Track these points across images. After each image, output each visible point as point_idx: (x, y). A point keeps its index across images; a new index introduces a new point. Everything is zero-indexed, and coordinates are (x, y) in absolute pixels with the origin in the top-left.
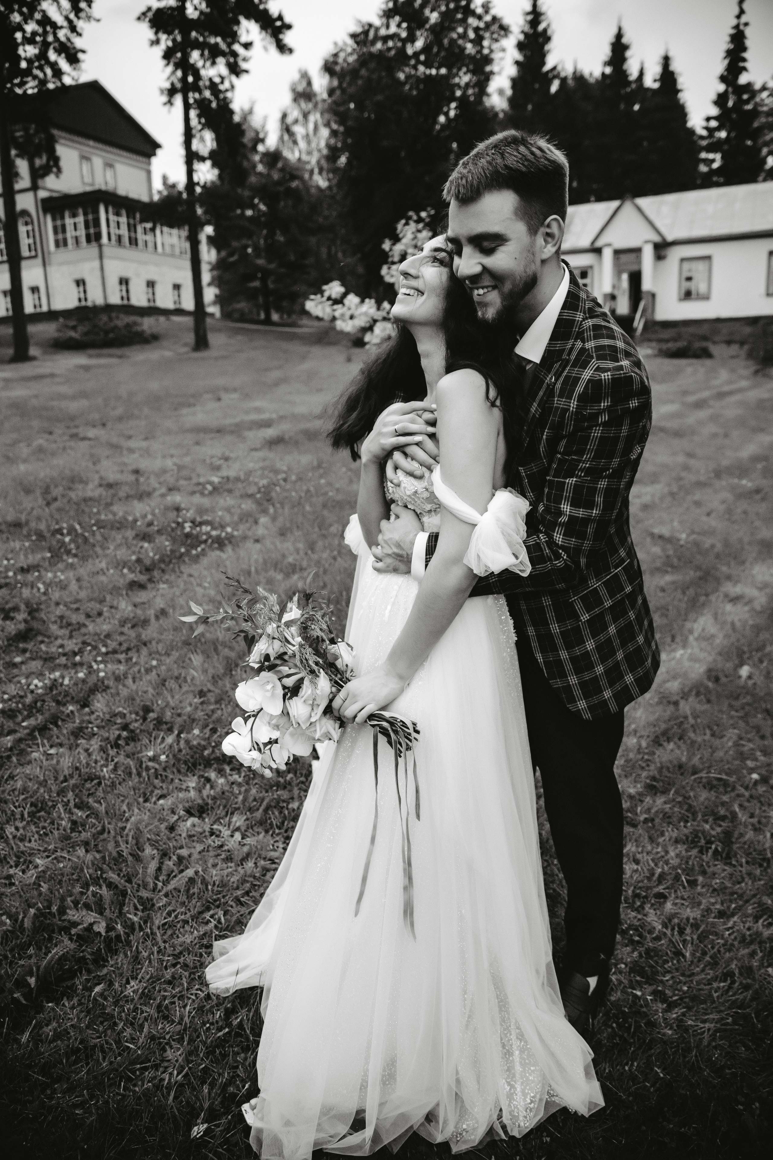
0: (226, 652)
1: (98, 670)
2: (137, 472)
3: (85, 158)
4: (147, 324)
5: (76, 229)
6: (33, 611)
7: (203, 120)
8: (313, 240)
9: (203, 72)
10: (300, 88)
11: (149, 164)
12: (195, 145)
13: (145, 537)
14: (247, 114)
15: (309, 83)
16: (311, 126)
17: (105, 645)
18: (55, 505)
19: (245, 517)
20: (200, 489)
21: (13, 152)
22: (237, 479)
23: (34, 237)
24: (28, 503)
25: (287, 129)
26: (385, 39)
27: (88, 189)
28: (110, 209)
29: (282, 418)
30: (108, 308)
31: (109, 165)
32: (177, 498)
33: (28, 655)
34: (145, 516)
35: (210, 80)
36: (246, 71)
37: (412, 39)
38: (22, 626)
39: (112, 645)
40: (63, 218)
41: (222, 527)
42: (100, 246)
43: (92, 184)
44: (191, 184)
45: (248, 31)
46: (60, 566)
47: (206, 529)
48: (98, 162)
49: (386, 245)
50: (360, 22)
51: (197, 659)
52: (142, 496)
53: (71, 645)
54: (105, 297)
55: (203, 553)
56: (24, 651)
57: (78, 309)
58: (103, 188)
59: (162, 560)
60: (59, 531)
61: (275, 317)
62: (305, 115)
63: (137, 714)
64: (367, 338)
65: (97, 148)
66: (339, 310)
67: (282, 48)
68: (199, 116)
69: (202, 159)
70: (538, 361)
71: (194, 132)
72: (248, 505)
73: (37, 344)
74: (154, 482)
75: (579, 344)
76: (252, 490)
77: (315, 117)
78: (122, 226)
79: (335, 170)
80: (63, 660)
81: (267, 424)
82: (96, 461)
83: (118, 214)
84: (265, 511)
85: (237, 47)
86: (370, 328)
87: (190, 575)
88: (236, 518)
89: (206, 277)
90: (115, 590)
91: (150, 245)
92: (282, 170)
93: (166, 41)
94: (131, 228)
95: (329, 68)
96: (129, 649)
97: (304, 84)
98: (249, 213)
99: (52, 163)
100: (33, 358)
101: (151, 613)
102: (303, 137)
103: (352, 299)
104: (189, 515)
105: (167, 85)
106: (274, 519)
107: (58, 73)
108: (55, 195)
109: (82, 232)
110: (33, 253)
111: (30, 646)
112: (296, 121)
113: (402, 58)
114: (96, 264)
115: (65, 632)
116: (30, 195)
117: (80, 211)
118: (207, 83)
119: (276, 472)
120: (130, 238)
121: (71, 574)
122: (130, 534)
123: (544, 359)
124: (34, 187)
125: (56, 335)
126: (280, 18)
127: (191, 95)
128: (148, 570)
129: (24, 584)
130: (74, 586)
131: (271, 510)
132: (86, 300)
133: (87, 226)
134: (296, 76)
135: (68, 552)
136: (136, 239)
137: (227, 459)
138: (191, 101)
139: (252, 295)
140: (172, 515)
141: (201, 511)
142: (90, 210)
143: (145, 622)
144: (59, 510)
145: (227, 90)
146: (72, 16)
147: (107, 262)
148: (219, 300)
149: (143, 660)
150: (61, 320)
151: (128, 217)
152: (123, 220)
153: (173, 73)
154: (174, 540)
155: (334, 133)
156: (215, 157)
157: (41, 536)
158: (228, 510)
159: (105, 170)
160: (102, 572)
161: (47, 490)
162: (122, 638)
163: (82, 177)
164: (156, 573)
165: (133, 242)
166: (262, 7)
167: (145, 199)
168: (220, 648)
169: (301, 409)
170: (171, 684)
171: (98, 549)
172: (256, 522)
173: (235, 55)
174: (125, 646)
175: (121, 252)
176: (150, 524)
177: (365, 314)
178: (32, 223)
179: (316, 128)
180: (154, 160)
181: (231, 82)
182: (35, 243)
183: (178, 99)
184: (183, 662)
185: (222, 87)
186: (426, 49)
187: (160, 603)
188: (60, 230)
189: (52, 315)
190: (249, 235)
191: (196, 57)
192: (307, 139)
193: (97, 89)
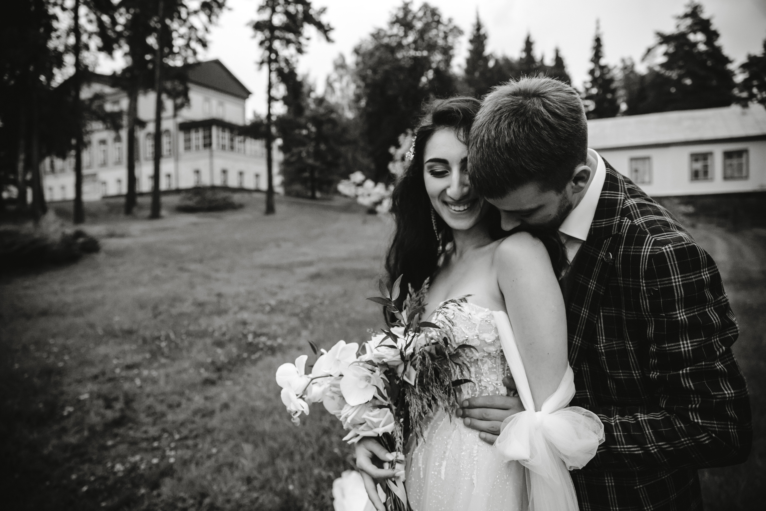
0: (271, 443)
1: (169, 457)
2: (219, 295)
3: (206, 99)
4: (237, 198)
5: (197, 140)
6: (129, 400)
7: (279, 79)
8: (343, 149)
9: (280, 53)
10: (339, 62)
11: (244, 102)
12: (274, 93)
13: (219, 344)
14: (306, 76)
15: (344, 60)
16: (344, 83)
17: (179, 432)
18: (161, 317)
19: (292, 331)
20: (261, 308)
21: (165, 95)
22: (288, 303)
23: (171, 144)
24: (140, 315)
25: (329, 85)
26: (390, 36)
27: (207, 117)
28: (219, 129)
29: (320, 260)
30: (213, 188)
31: (221, 103)
32: (245, 315)
33: (118, 439)
34: (220, 328)
35: (285, 57)
36: (306, 52)
38: (118, 415)
39: (185, 432)
40: (190, 134)
41: (275, 338)
42: (211, 150)
43: (209, 115)
44: (269, 115)
45: (308, 31)
46: (156, 365)
47: (263, 339)
48: (214, 103)
49: (392, 150)
51: (247, 448)
52: (221, 312)
53: (153, 431)
54: (212, 181)
55: (260, 358)
56: (116, 435)
57: (194, 188)
58: (215, 116)
59: (229, 363)
60: (158, 338)
61: (318, 195)
62: (341, 77)
63: (195, 498)
64: (379, 208)
65: (214, 94)
66: (360, 190)
67: (328, 39)
68: (277, 76)
69: (277, 100)
70: (584, 238)
71: (273, 85)
72: (294, 322)
73: (166, 209)
74: (230, 303)
75: (627, 222)
76: (298, 310)
77: (346, 79)
78: (226, 138)
79: (359, 109)
80: (144, 445)
81: (310, 264)
82: (192, 286)
83: (224, 132)
84: (305, 327)
85: (301, 39)
86: (379, 203)
87: (249, 375)
88: (285, 331)
89: (276, 169)
90: (193, 386)
91: (242, 150)
92: (325, 108)
94: (232, 140)
95: (357, 51)
96: (196, 437)
97: (341, 60)
98: (304, 132)
99: (185, 101)
100: (163, 217)
101: (217, 406)
102: (339, 89)
103: (369, 184)
104: (252, 328)
105: (260, 60)
106: (312, 333)
107: (195, 53)
108: (187, 121)
109: (201, 142)
110: (169, 153)
111: (121, 431)
112: (335, 81)
113: (400, 46)
114: (208, 161)
115: (150, 420)
116: (171, 120)
117: (201, 130)
118: (283, 59)
119: (315, 297)
120: (230, 146)
121: (162, 371)
122: (208, 341)
123: (590, 236)
124: (175, 116)
125: (179, 203)
126: (328, 25)
127: (273, 65)
128: (219, 370)
129: (126, 379)
130: (162, 382)
131: (310, 326)
132: (200, 182)
133: (205, 138)
135: (163, 354)
136: (234, 147)
137: (281, 287)
138: (273, 68)
139: (304, 181)
140: (240, 328)
141: (262, 325)
142: (206, 130)
143: (211, 413)
144: (163, 321)
145: (294, 63)
146: (207, 24)
147: (214, 160)
148: (284, 184)
149: (206, 446)
150: (184, 194)
151: (230, 133)
152: (227, 135)
153: (264, 53)
154: (239, 347)
155: (358, 87)
156: (285, 100)
157: (145, 341)
158: (280, 325)
159: (218, 107)
160: (185, 370)
161: (155, 308)
162: (194, 426)
163: (203, 110)
164: (225, 373)
165: (232, 148)
166: (317, 19)
167: (241, 123)
168: (267, 439)
169: (333, 254)
170: (226, 470)
171: (185, 353)
172: (299, 335)
173: (300, 43)
174: (194, 433)
175: (224, 154)
176: (224, 334)
177: (378, 193)
178: (170, 136)
179: (348, 85)
180: (248, 101)
181: (297, 58)
182: (171, 148)
183: (265, 67)
184: (237, 451)
185: (291, 61)
186: (415, 42)
187: (224, 397)
188: (188, 140)
189: (178, 191)
190: (304, 144)
191: (277, 44)
192: (342, 90)
193: (217, 63)
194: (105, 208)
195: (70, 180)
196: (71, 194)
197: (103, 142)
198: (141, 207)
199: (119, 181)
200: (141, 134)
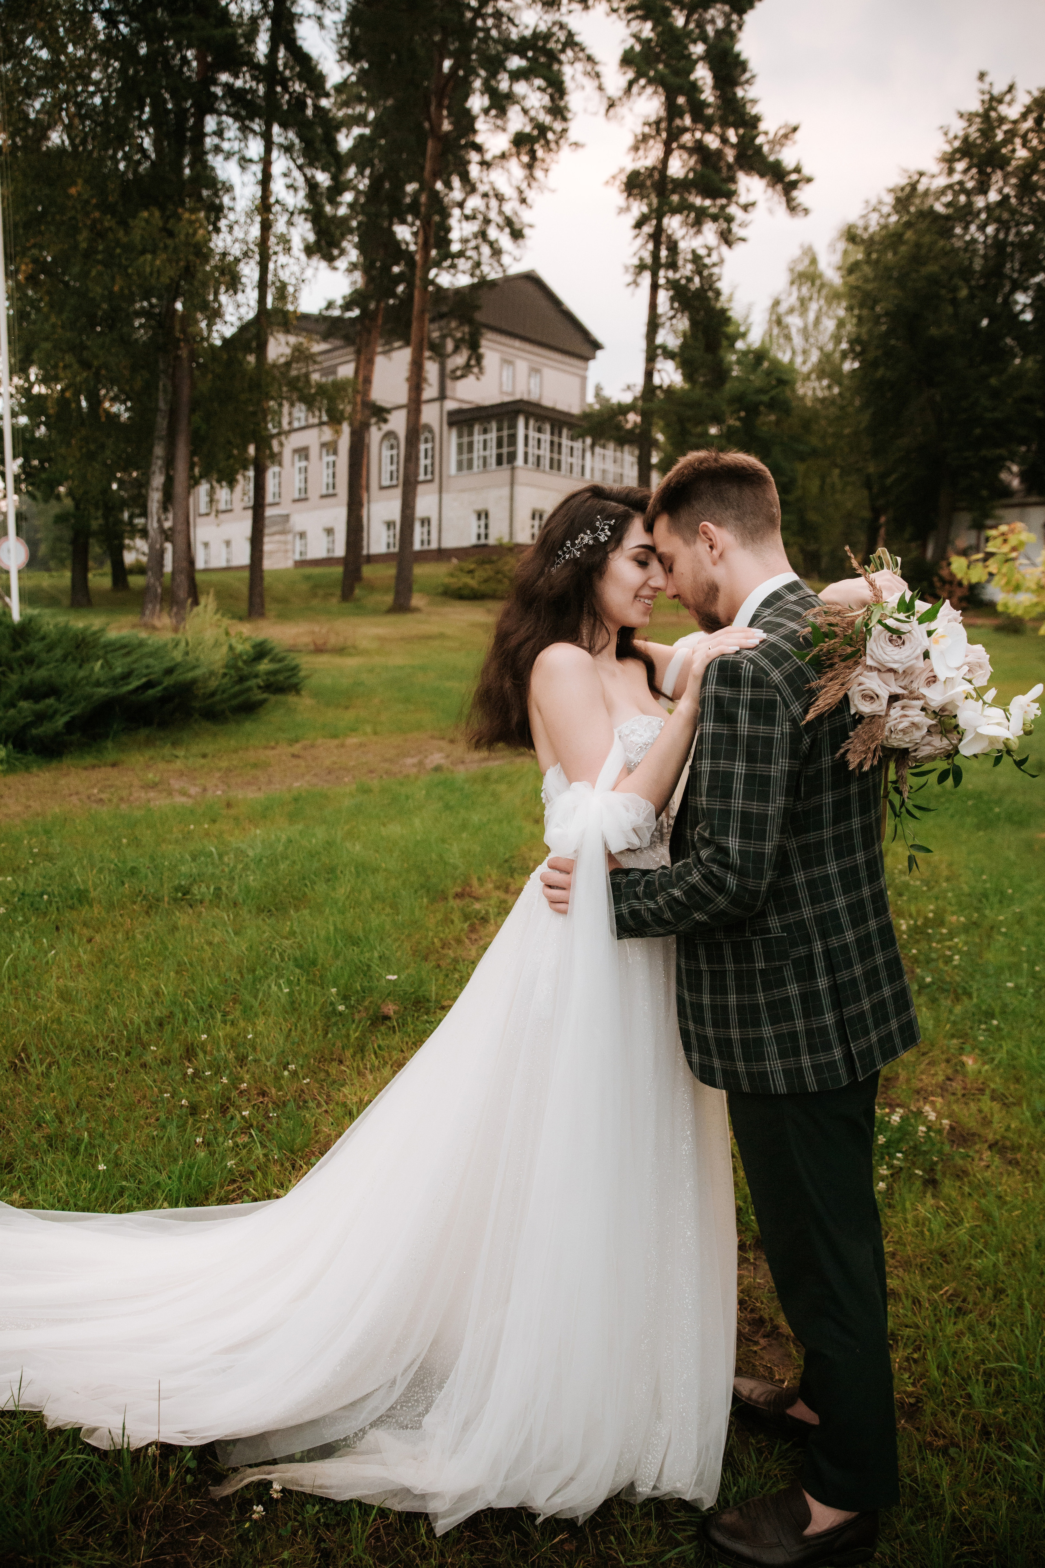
3: (507, 362)
5: (485, 449)
7: (676, 305)
8: (801, 467)
9: (682, 245)
10: (801, 268)
11: (586, 369)
12: (661, 336)
15: (814, 261)
16: (811, 316)
21: (427, 354)
23: (433, 457)
25: (778, 320)
27: (507, 399)
28: (532, 423)
30: (514, 547)
31: (535, 371)
35: (694, 252)
36: (743, 240)
37: (983, 188)
40: (471, 434)
42: (513, 469)
43: (512, 394)
44: (649, 389)
45: (748, 190)
48: (522, 366)
50: (905, 171)
54: (511, 534)
57: (475, 547)
58: (526, 397)
62: (805, 303)
65: (523, 350)
67: (792, 207)
68: (672, 299)
69: (666, 355)
71: (663, 320)
73: (423, 591)
77: (818, 305)
78: (543, 445)
79: (837, 378)
83: (539, 430)
85: (733, 210)
91: (577, 469)
92: (769, 373)
93: (639, 208)
94: (556, 447)
97: (807, 262)
99: (473, 362)
100: (416, 610)
102: (799, 331)
105: (636, 262)
107: (497, 252)
108: (465, 406)
109: (493, 452)
110: (429, 477)
112: (791, 311)
113: (965, 214)
114: (506, 491)
116: (436, 406)
117: (494, 425)
118: (690, 257)
120: (552, 460)
124: (442, 396)
125: (447, 580)
126: (797, 170)
127: (662, 273)
132: (486, 536)
133: (500, 445)
134: (797, 252)
136: (559, 461)
138: (662, 281)
142: (505, 425)
145: (714, 265)
146: (524, 186)
147: (518, 489)
150: (455, 561)
151: (552, 434)
152: (546, 437)
153: (644, 246)
156: (683, 355)
159: (529, 376)
163: (501, 384)
165: (555, 465)
166: (772, 158)
167: (576, 410)
173: (730, 219)
175: (538, 477)
178: (433, 440)
179: (818, 319)
180: (592, 364)
181: (720, 254)
182: (433, 465)
183: (646, 279)
185: (707, 261)
188: (466, 449)
189: (442, 554)
191: (674, 224)
192: (805, 333)
193: (532, 279)
194: (304, 587)
195: (243, 527)
196: (242, 556)
197: (303, 452)
198: (372, 588)
199: (330, 531)
200: (375, 435)
